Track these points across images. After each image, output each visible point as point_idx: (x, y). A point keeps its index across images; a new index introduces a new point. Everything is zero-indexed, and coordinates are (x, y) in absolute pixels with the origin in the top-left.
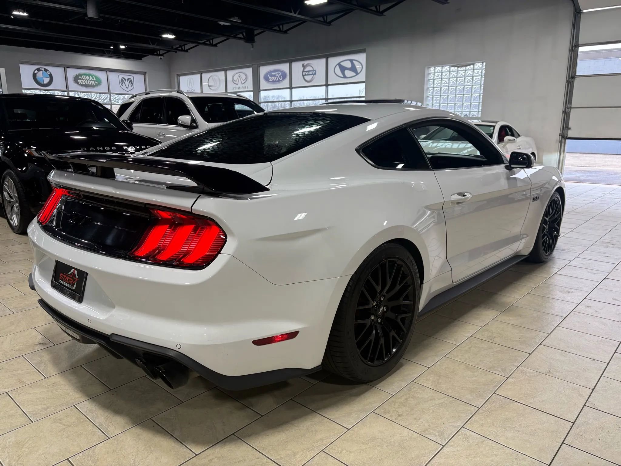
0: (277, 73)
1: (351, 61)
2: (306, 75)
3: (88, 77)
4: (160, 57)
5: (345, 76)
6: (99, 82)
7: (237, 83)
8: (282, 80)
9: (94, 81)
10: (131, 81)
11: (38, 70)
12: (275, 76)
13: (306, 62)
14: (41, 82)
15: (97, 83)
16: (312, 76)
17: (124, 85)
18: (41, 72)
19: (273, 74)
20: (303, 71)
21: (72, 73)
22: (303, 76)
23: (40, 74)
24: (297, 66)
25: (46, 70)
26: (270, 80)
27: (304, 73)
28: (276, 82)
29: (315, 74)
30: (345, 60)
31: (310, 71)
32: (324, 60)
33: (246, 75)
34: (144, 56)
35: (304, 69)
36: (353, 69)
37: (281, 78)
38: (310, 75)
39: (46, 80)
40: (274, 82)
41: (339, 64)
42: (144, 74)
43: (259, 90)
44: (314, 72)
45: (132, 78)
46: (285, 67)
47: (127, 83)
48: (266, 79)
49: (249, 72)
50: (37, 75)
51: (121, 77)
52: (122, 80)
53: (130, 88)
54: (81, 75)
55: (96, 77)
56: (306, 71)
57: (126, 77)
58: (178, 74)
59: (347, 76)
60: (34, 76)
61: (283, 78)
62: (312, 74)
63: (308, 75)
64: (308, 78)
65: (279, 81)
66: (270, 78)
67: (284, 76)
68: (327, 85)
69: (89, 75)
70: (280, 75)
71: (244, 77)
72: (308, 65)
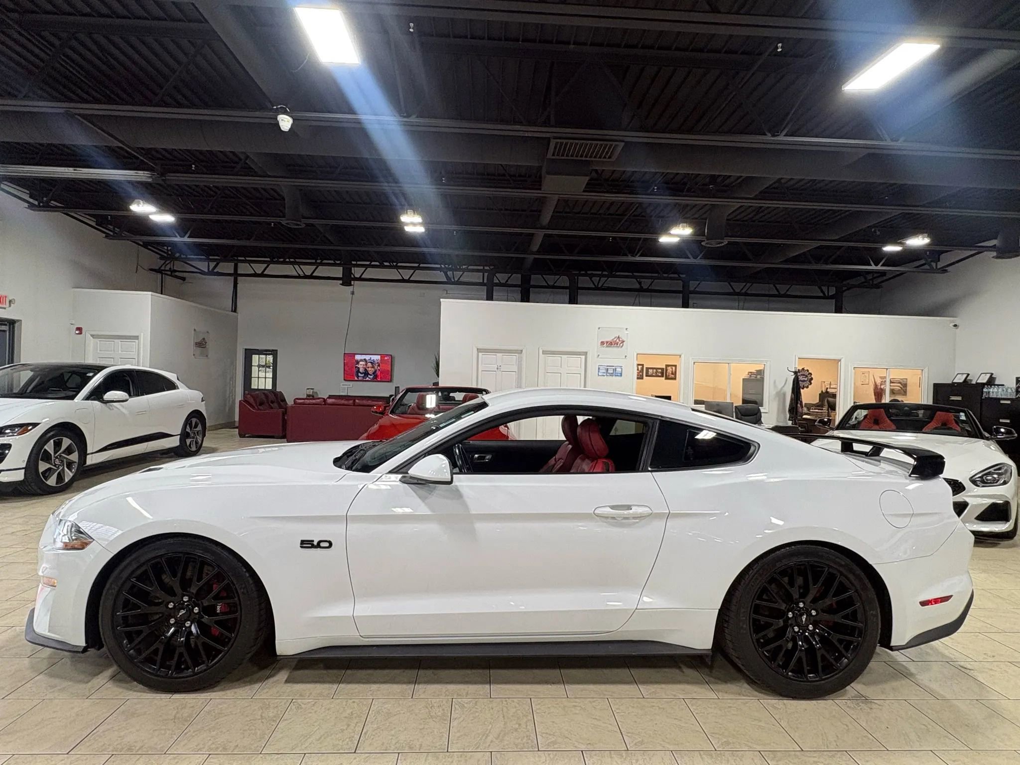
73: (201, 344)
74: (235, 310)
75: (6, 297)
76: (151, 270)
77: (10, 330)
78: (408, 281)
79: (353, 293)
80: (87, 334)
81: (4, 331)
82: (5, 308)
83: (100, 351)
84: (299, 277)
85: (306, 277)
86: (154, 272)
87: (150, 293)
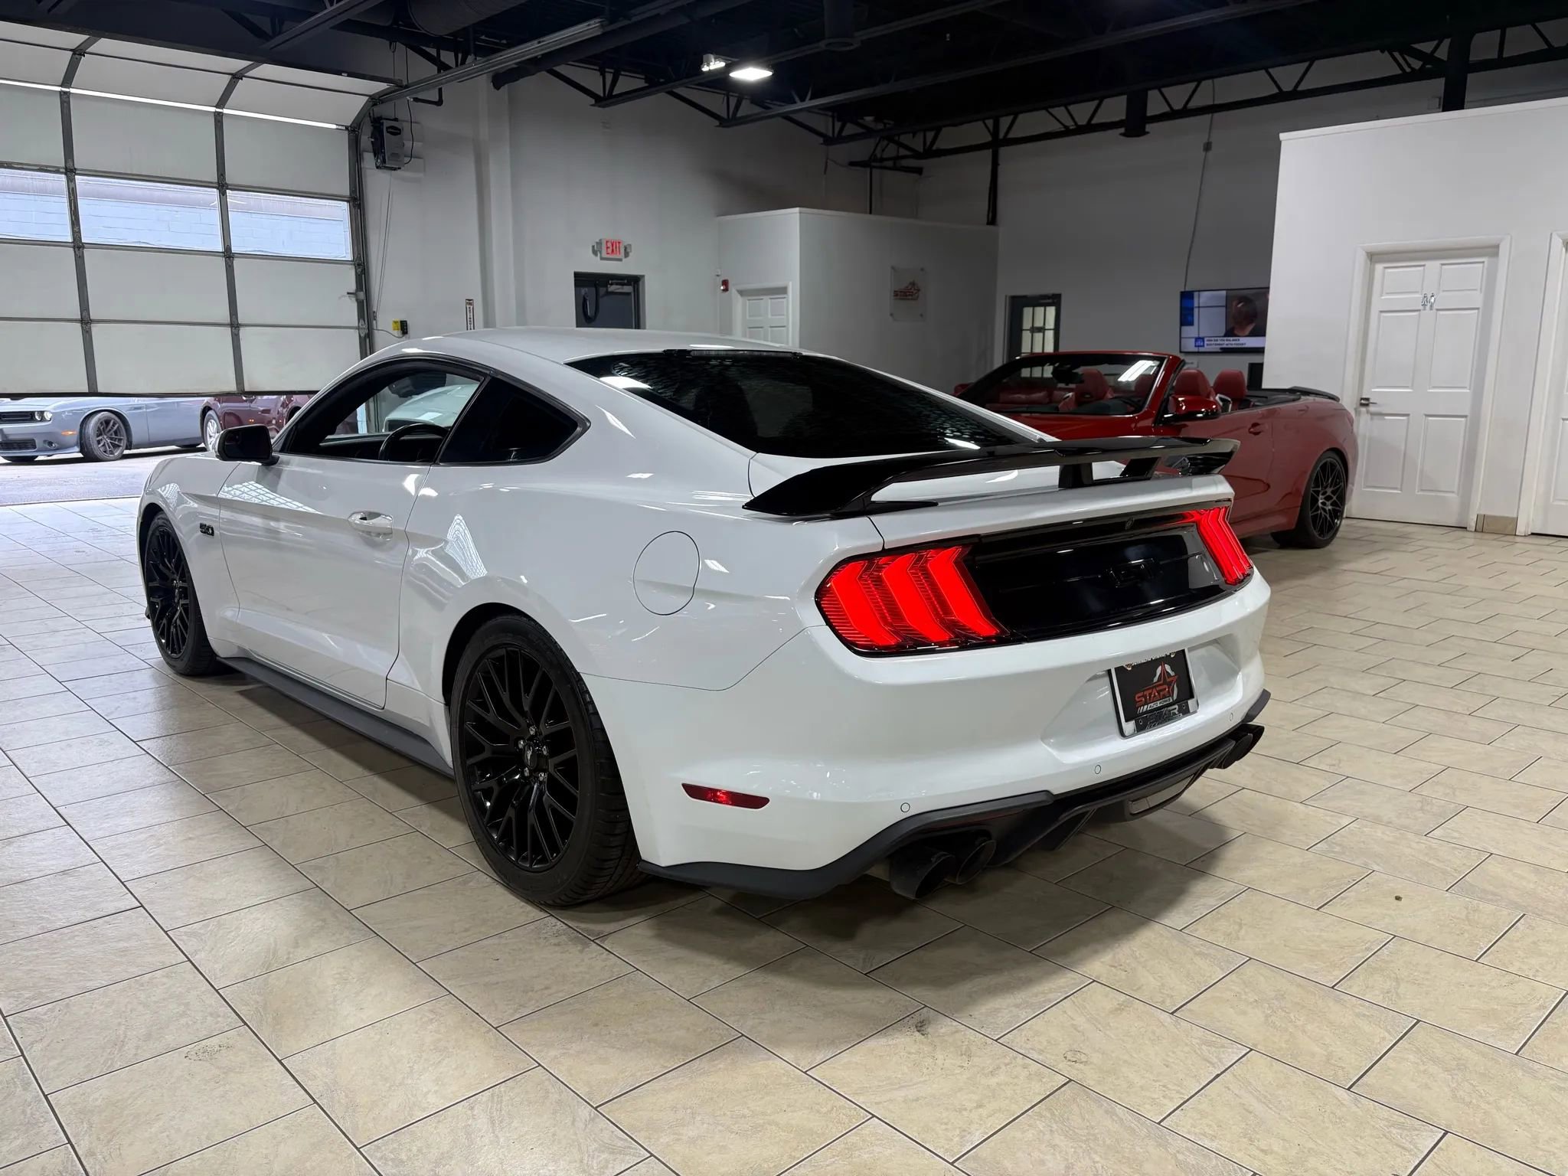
73: (907, 294)
74: (992, 220)
75: (619, 243)
76: (852, 164)
77: (634, 291)
78: (1295, 95)
79: (1208, 147)
80: (733, 290)
81: (628, 294)
82: (620, 260)
83: (750, 316)
84: (1067, 132)
85: (1081, 130)
86: (858, 168)
87: (797, 209)
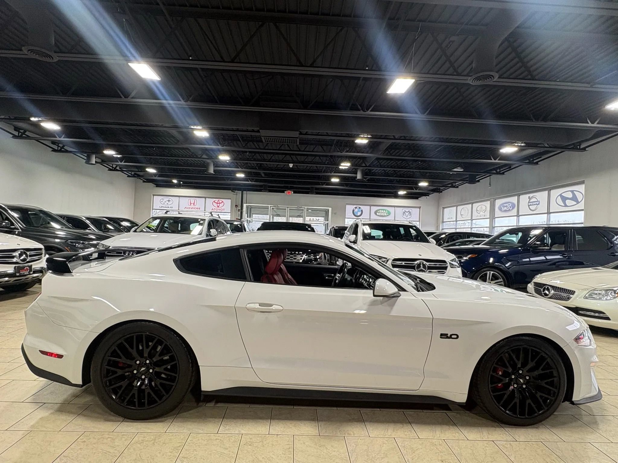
0: (508, 204)
1: (572, 192)
2: (531, 205)
3: (383, 211)
4: (426, 197)
5: (566, 205)
6: (389, 214)
7: (479, 212)
8: (512, 209)
9: (386, 213)
10: (410, 213)
11: (356, 208)
12: (506, 206)
13: (531, 195)
14: (356, 215)
15: (388, 214)
16: (536, 205)
17: (405, 215)
18: (357, 209)
19: (505, 205)
20: (529, 202)
21: (374, 209)
22: (529, 206)
23: (356, 210)
24: (524, 198)
25: (360, 208)
26: (503, 210)
27: (530, 204)
28: (507, 211)
29: (539, 204)
30: (567, 192)
31: (534, 202)
32: (546, 192)
33: (486, 207)
34: (420, 197)
35: (529, 201)
36: (574, 198)
37: (511, 208)
38: (535, 205)
39: (359, 214)
40: (505, 211)
41: (561, 195)
42: (420, 208)
43: (494, 218)
44: (538, 202)
45: (411, 211)
46: (514, 199)
47: (407, 214)
48: (500, 209)
49: (488, 204)
50: (355, 211)
51: (403, 210)
52: (404, 212)
53: (409, 217)
54: (379, 210)
55: (388, 211)
56: (531, 202)
57: (407, 211)
58: (443, 208)
59: (568, 204)
60: (353, 210)
61: (512, 208)
62: (537, 204)
63: (532, 205)
64: (532, 207)
65: (509, 210)
66: (503, 208)
67: (513, 206)
68: (549, 213)
69: (384, 210)
70: (510, 206)
71: (484, 208)
72: (532, 197)
